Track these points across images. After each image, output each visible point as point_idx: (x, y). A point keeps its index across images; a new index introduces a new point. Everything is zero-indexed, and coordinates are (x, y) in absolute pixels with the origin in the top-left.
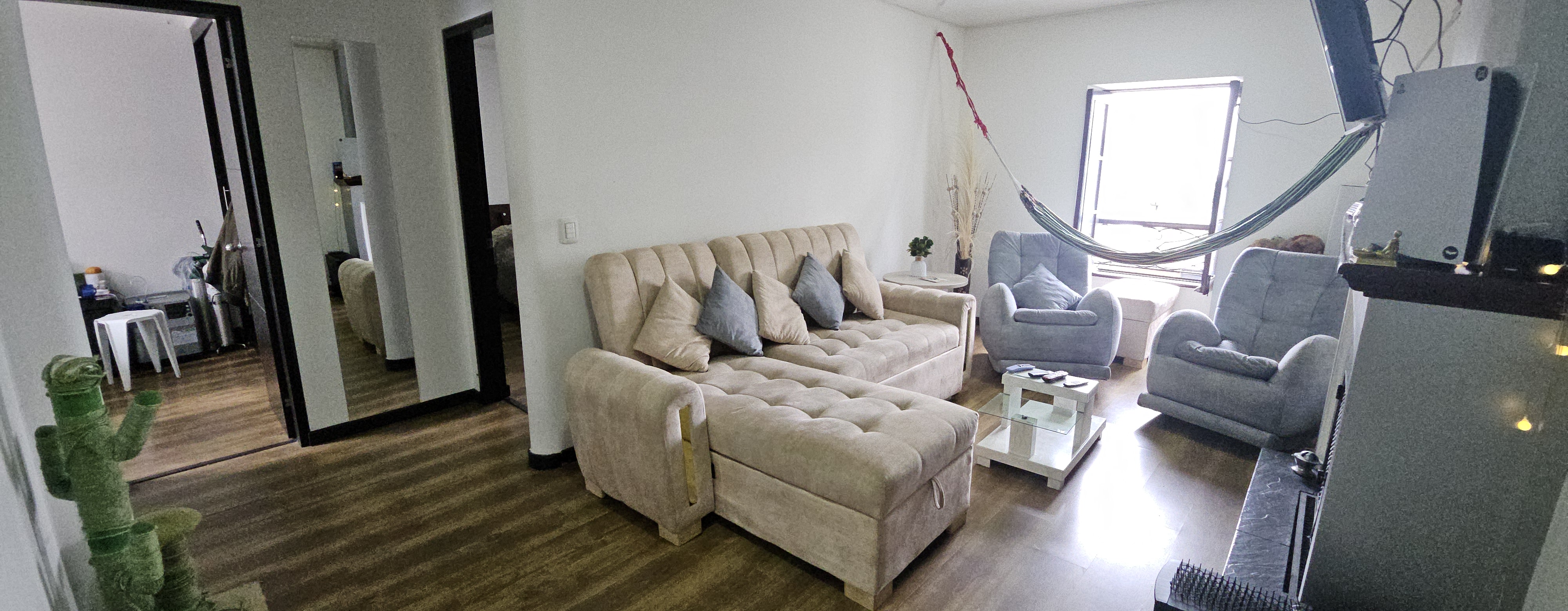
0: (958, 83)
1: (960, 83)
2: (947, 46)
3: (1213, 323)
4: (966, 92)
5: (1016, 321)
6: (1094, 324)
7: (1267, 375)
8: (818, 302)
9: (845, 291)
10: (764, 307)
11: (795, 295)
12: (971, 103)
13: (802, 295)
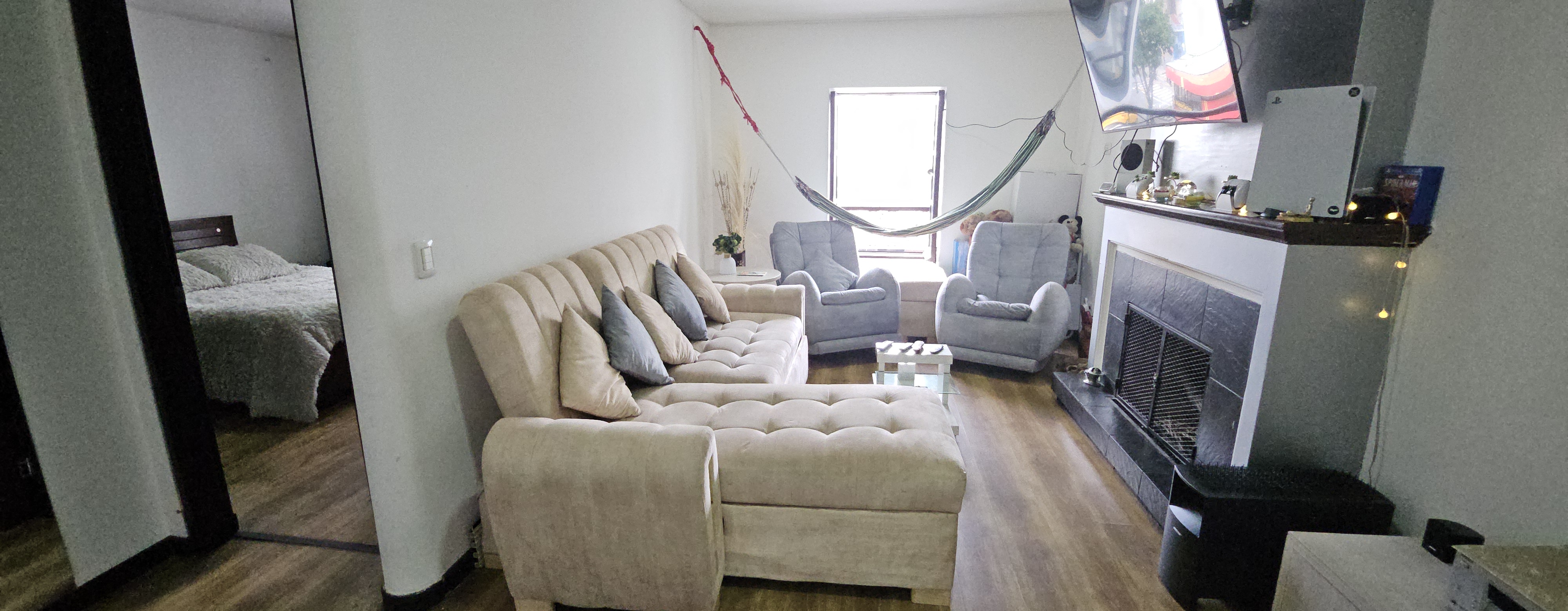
0: (723, 80)
1: (724, 78)
2: (707, 41)
3: (971, 283)
4: (731, 88)
5: (824, 305)
6: (883, 299)
7: (1025, 316)
8: (688, 313)
9: (699, 298)
10: (654, 326)
11: (667, 309)
12: (737, 99)
13: (674, 307)
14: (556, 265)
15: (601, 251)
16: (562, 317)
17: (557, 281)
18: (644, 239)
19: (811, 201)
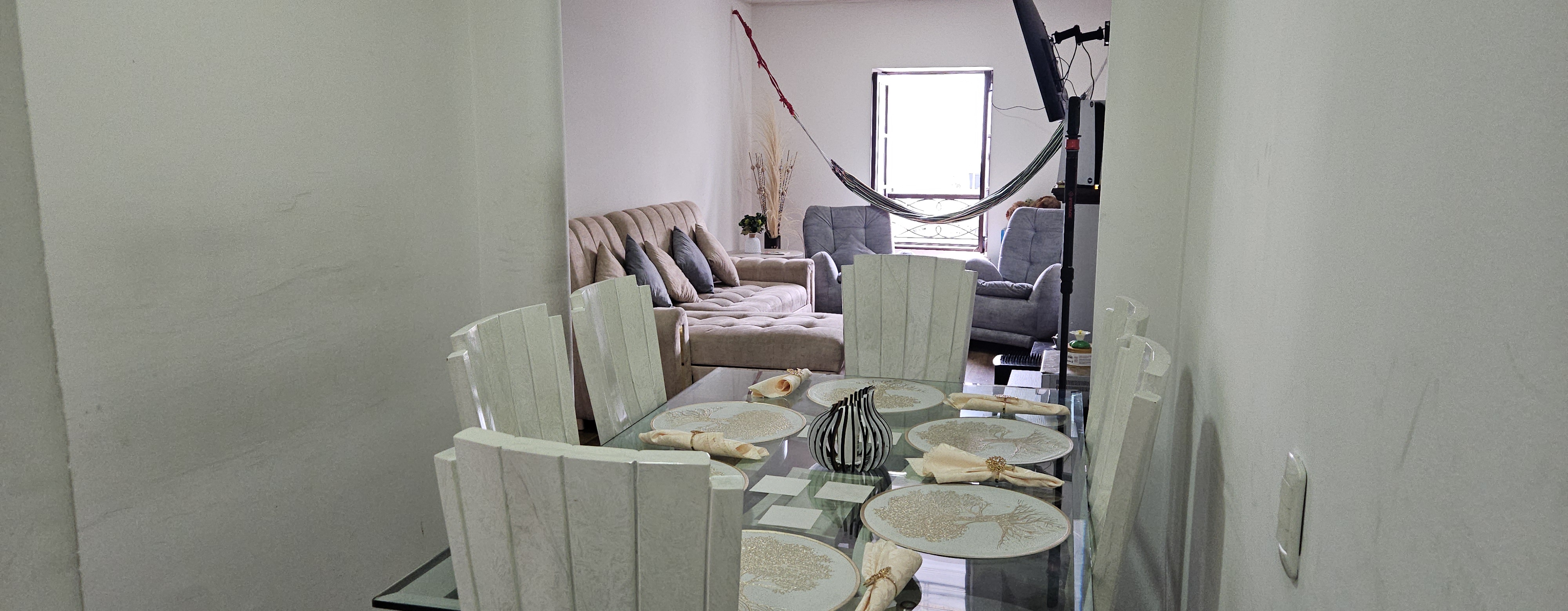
0: (759, 63)
1: (761, 62)
2: (744, 24)
3: (998, 270)
4: (768, 71)
7: (1025, 295)
8: (697, 269)
9: (710, 260)
10: (665, 270)
11: (678, 262)
12: (774, 82)
13: (685, 263)
14: (595, 218)
15: (628, 213)
16: (598, 251)
17: (596, 228)
18: (666, 209)
19: (846, 185)
